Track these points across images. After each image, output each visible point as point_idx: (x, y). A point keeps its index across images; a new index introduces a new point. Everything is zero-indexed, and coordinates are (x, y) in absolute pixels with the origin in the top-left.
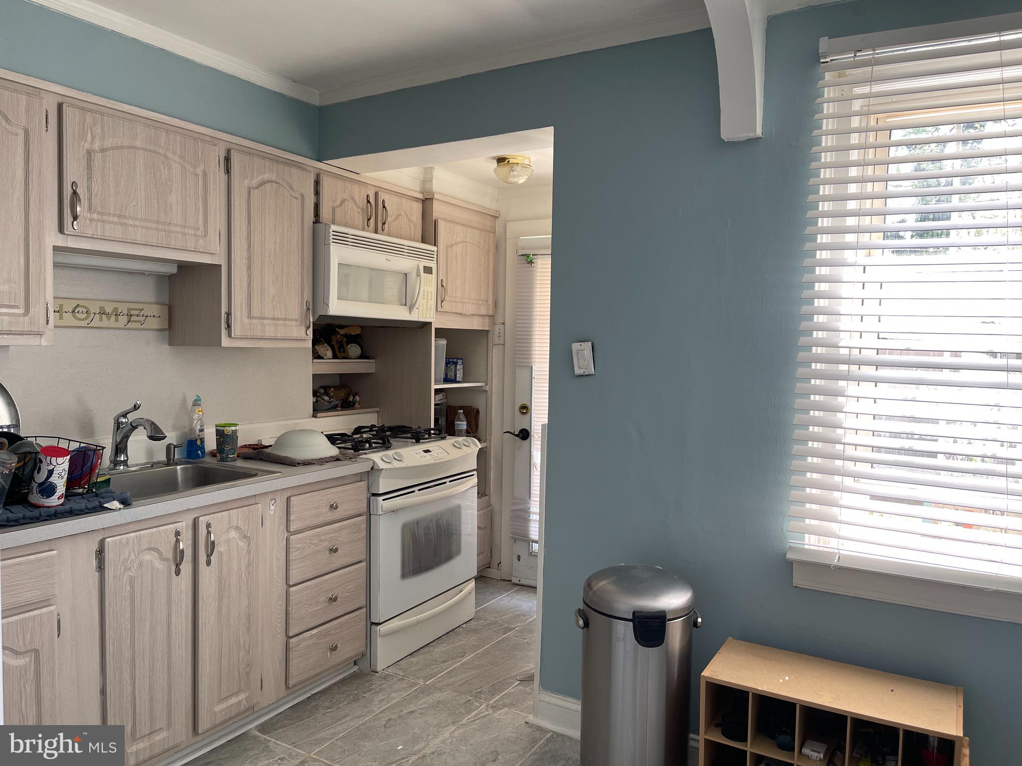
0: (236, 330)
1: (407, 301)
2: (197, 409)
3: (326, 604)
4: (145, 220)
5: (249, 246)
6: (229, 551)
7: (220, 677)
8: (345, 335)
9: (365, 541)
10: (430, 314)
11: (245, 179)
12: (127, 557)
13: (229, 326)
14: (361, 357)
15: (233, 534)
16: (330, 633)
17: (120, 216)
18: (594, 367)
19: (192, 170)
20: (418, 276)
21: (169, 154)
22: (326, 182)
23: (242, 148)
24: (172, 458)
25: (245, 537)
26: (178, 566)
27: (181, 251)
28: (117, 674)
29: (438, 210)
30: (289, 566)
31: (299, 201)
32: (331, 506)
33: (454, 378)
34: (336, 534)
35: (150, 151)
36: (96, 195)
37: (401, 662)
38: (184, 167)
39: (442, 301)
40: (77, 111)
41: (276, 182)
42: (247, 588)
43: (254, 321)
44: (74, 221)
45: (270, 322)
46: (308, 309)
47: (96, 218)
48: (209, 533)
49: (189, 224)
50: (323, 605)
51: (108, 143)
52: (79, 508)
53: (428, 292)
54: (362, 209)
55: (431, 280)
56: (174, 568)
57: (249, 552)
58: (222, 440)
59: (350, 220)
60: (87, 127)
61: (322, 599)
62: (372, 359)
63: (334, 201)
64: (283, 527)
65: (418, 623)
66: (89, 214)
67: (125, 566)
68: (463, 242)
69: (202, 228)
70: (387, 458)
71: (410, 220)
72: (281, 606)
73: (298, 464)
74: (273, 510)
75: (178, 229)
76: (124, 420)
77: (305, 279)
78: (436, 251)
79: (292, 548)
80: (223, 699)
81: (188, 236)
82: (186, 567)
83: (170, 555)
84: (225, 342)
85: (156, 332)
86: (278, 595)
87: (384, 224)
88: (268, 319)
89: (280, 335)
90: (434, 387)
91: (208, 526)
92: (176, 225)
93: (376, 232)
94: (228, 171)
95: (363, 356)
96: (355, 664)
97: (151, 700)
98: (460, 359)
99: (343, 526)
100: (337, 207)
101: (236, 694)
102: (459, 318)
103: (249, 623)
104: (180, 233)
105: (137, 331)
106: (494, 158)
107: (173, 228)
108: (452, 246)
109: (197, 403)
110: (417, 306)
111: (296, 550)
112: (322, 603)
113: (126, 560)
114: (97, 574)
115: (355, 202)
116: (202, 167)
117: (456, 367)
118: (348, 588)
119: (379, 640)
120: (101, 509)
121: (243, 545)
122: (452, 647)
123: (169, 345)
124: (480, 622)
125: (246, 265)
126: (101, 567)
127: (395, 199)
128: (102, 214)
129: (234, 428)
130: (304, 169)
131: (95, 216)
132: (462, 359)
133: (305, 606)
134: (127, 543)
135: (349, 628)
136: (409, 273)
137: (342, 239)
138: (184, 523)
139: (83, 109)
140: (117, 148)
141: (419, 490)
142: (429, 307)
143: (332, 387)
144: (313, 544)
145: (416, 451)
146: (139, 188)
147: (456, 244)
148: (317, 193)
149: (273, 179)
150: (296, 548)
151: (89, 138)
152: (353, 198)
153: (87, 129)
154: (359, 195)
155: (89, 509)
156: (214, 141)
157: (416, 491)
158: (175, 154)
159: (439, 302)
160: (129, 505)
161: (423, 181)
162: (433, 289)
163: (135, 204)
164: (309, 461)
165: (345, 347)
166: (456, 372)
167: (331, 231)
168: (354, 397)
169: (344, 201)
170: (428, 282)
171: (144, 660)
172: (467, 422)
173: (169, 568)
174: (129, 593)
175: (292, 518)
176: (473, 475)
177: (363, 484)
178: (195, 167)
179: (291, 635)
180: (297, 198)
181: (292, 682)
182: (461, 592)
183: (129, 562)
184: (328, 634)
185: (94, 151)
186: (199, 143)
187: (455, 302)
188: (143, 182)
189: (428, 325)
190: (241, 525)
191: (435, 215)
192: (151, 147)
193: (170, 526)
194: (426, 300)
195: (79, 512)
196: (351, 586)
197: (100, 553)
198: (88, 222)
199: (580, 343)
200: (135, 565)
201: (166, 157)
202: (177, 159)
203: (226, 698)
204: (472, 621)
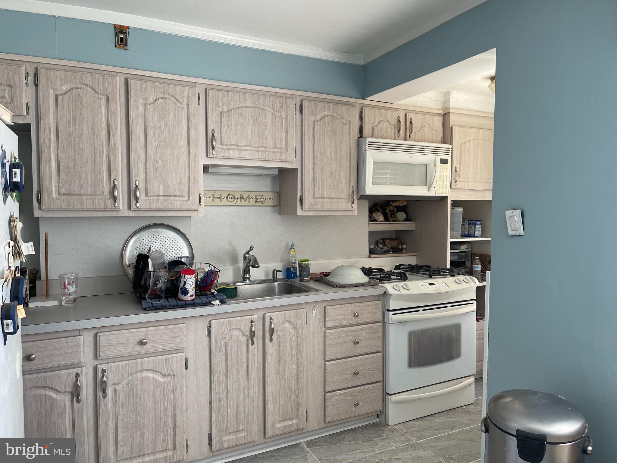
0: (306, 206)
1: (426, 183)
2: (292, 250)
3: (351, 376)
4: (251, 147)
5: (314, 156)
6: (285, 335)
7: (279, 407)
8: (396, 207)
9: (381, 339)
10: (446, 191)
11: (311, 116)
12: (223, 332)
13: (301, 204)
14: (405, 220)
15: (287, 325)
16: (355, 394)
17: (238, 146)
18: (524, 229)
19: (279, 115)
20: (435, 165)
21: (266, 108)
22: (367, 111)
23: (310, 98)
24: (275, 277)
25: (295, 328)
26: (252, 340)
27: (273, 162)
28: (218, 395)
29: (453, 119)
30: (325, 349)
31: (348, 126)
32: (355, 315)
33: (473, 234)
34: (359, 333)
35: (255, 107)
36: (225, 135)
37: (408, 423)
38: (275, 114)
39: (456, 182)
40: (214, 92)
41: (332, 116)
42: (297, 358)
43: (317, 200)
44: (213, 150)
45: (328, 200)
46: (353, 191)
47: (225, 147)
48: (271, 323)
49: (277, 146)
50: (349, 376)
51: (231, 107)
52: (198, 303)
53: (443, 176)
54: (394, 125)
55: (446, 167)
56: (250, 341)
57: (297, 337)
58: (301, 269)
59: (385, 134)
60: (220, 100)
61: (348, 372)
62: (413, 221)
63: (373, 123)
64: (322, 324)
65: (420, 399)
66: (221, 146)
67: (222, 336)
68: (475, 140)
69: (285, 148)
70: (397, 287)
71: (432, 129)
72: (320, 372)
73: (336, 286)
74: (315, 314)
75: (271, 150)
76: (248, 256)
77: (351, 174)
78: (451, 148)
79: (327, 338)
80: (282, 421)
81: (276, 153)
82: (258, 340)
83: (248, 333)
84: (300, 213)
85: (271, 207)
86: (318, 365)
87: (411, 133)
88: (326, 198)
89: (334, 208)
90: (449, 240)
91: (271, 319)
92: (270, 148)
93: (405, 140)
94: (301, 113)
95: (407, 219)
96: (377, 417)
97: (237, 413)
98: (477, 221)
99: (363, 328)
100: (376, 126)
101: (291, 419)
102: (471, 193)
103: (298, 379)
104: (272, 152)
105: (261, 207)
106: (488, 78)
107: (267, 149)
108: (465, 143)
109: (292, 247)
110: (434, 185)
111: (330, 340)
112: (348, 375)
113: (223, 333)
114: (208, 339)
115: (389, 122)
116: (285, 112)
117: (475, 226)
118: (368, 367)
119: (390, 405)
120: (209, 304)
121: (293, 332)
122: (448, 420)
123: (279, 215)
124: (477, 407)
125: (312, 167)
126: (209, 335)
127: (420, 117)
128: (228, 145)
129: (307, 263)
130: (352, 105)
131: (224, 147)
132: (480, 221)
133: (336, 375)
134: (223, 324)
135: (368, 394)
136: (428, 164)
137: (375, 146)
138: (256, 316)
139: (218, 90)
140: (236, 108)
141: (423, 310)
142: (444, 186)
143: (388, 239)
144: (342, 337)
145: (423, 284)
146: (248, 129)
147: (469, 141)
148: (361, 119)
149: (331, 114)
150: (329, 338)
151: (221, 105)
152: (387, 120)
153: (220, 101)
154: (392, 117)
155: (204, 304)
156: (293, 97)
157: (420, 311)
158: (269, 107)
159: (453, 182)
160: (225, 303)
161: (444, 102)
162: (448, 174)
163: (246, 138)
164: (344, 285)
165: (395, 215)
166: (475, 230)
167: (367, 142)
168: (402, 246)
169: (380, 122)
170: (444, 169)
171: (233, 390)
172: (482, 266)
173: (248, 340)
174: (225, 352)
175: (327, 319)
176: (472, 303)
177: (379, 303)
178: (281, 113)
179: (326, 391)
180: (346, 124)
181: (327, 420)
182: (461, 383)
183: (224, 335)
184: (353, 394)
185: (223, 112)
186: (283, 99)
187: (467, 181)
188: (250, 125)
189: (445, 198)
190: (292, 320)
191: (451, 123)
192: (256, 106)
193: (248, 317)
194: (442, 181)
195: (197, 305)
196: (370, 367)
197: (209, 327)
198: (220, 150)
199: (512, 211)
200: (228, 336)
201: (264, 109)
202: (270, 110)
203: (283, 420)
204: (471, 406)
